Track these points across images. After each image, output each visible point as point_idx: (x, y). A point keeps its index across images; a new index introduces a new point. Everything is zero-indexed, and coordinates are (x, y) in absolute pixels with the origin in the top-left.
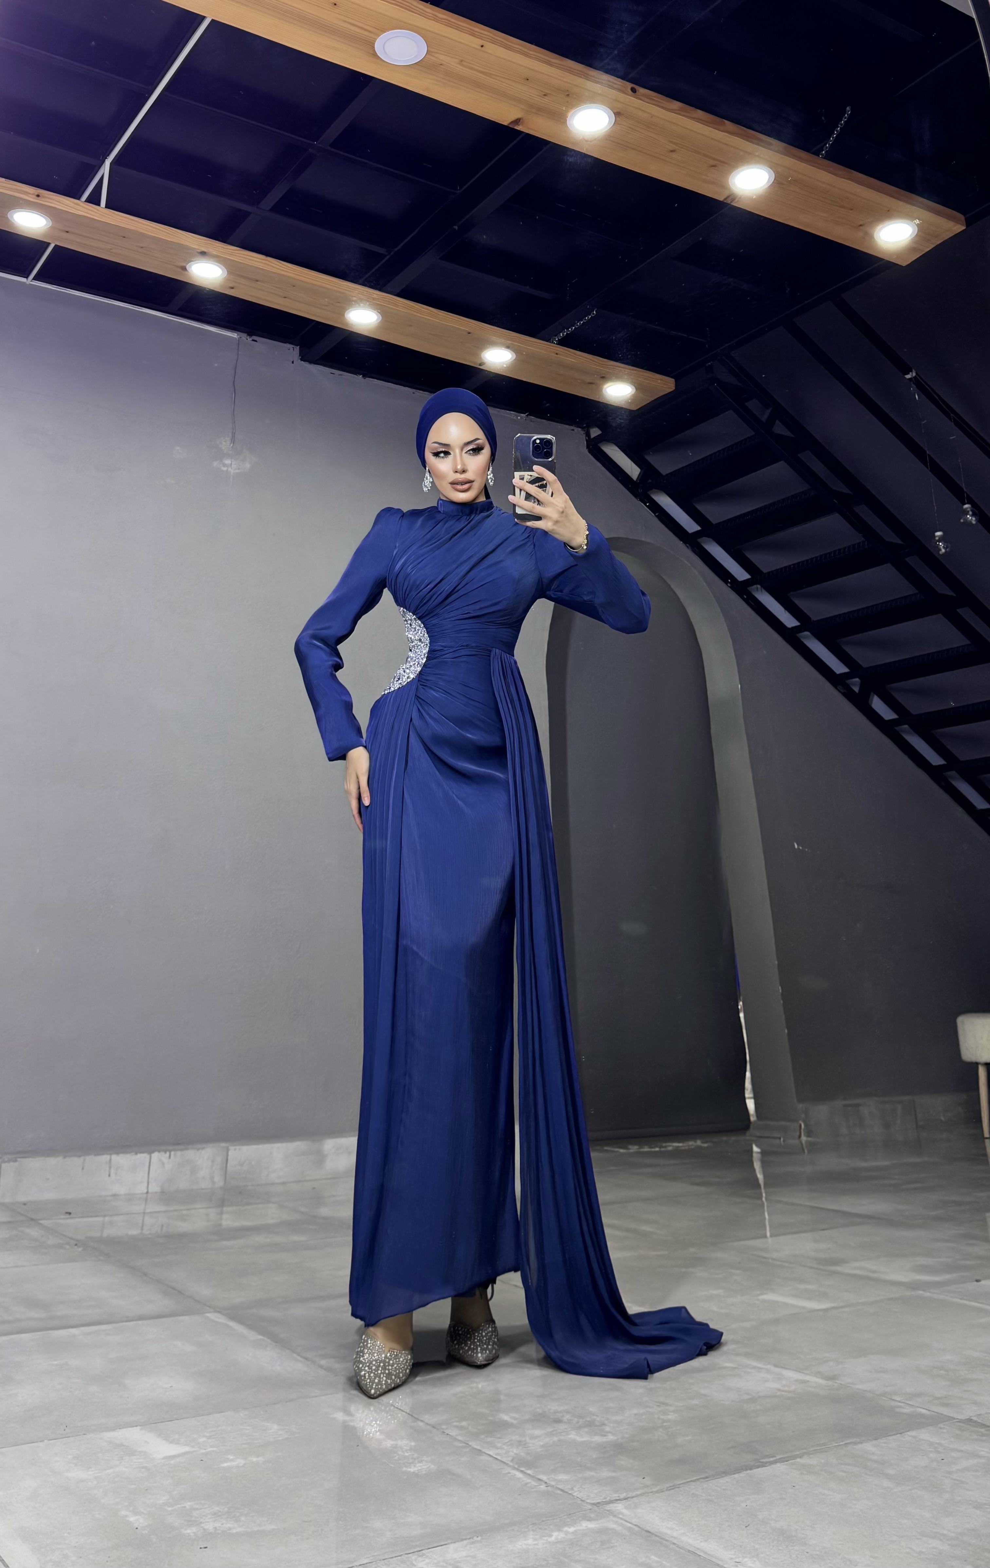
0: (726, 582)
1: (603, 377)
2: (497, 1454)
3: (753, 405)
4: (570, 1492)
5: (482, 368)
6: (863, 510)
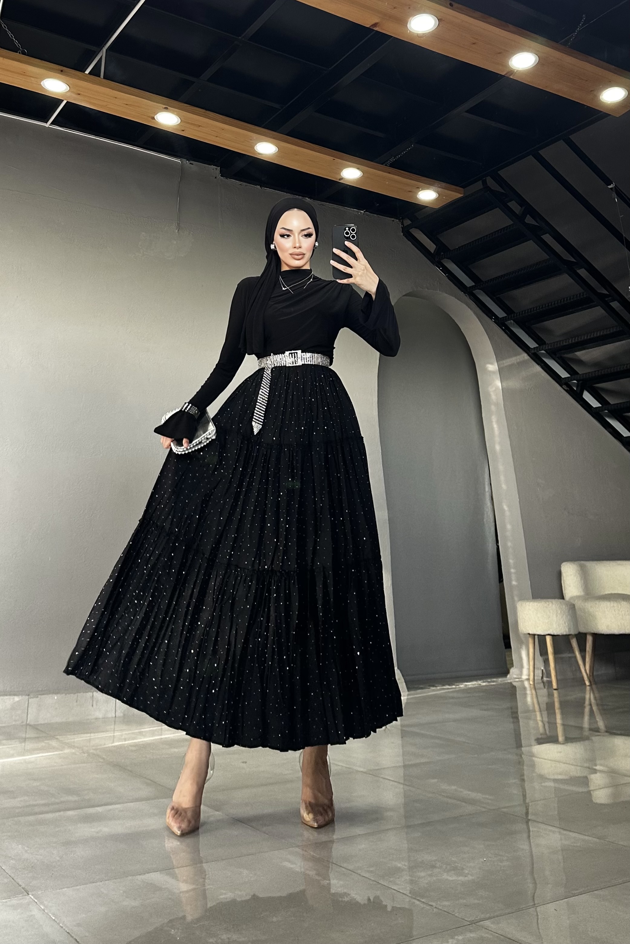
0: (491, 319)
1: (418, 188)
2: (399, 889)
3: (513, 205)
4: (453, 913)
5: (339, 181)
6: (583, 272)
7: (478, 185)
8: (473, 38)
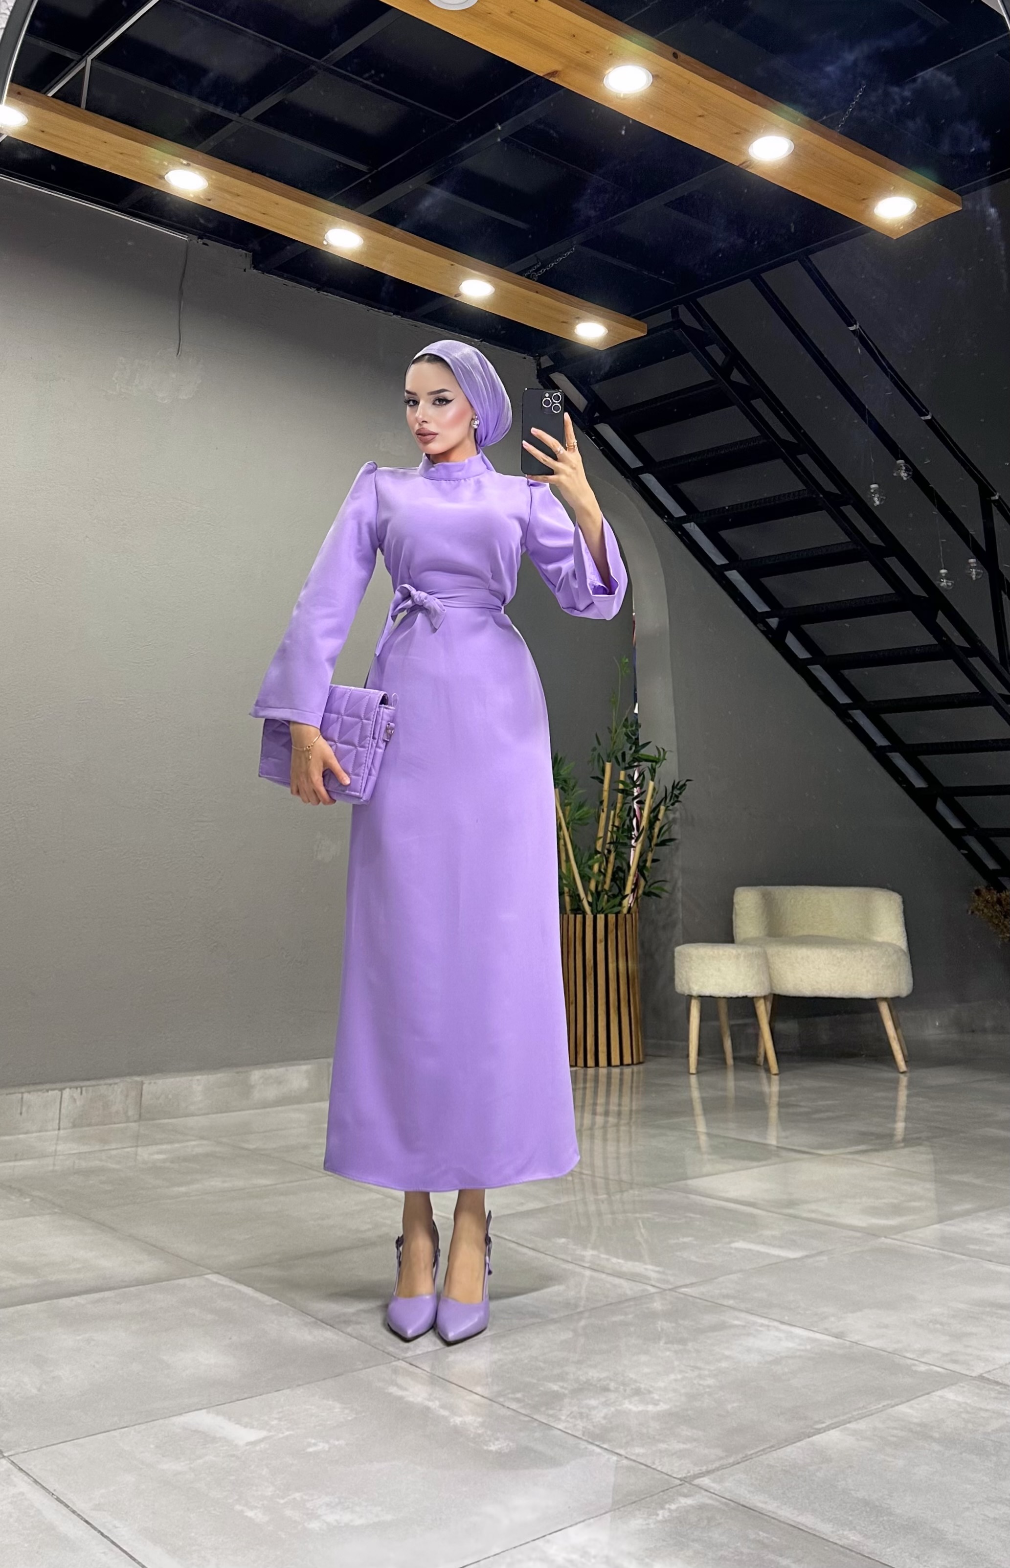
0: (663, 518)
1: (577, 318)
2: (566, 1428)
4: (654, 1467)
5: (456, 299)
6: (805, 459)
7: (666, 317)
8: (701, 107)
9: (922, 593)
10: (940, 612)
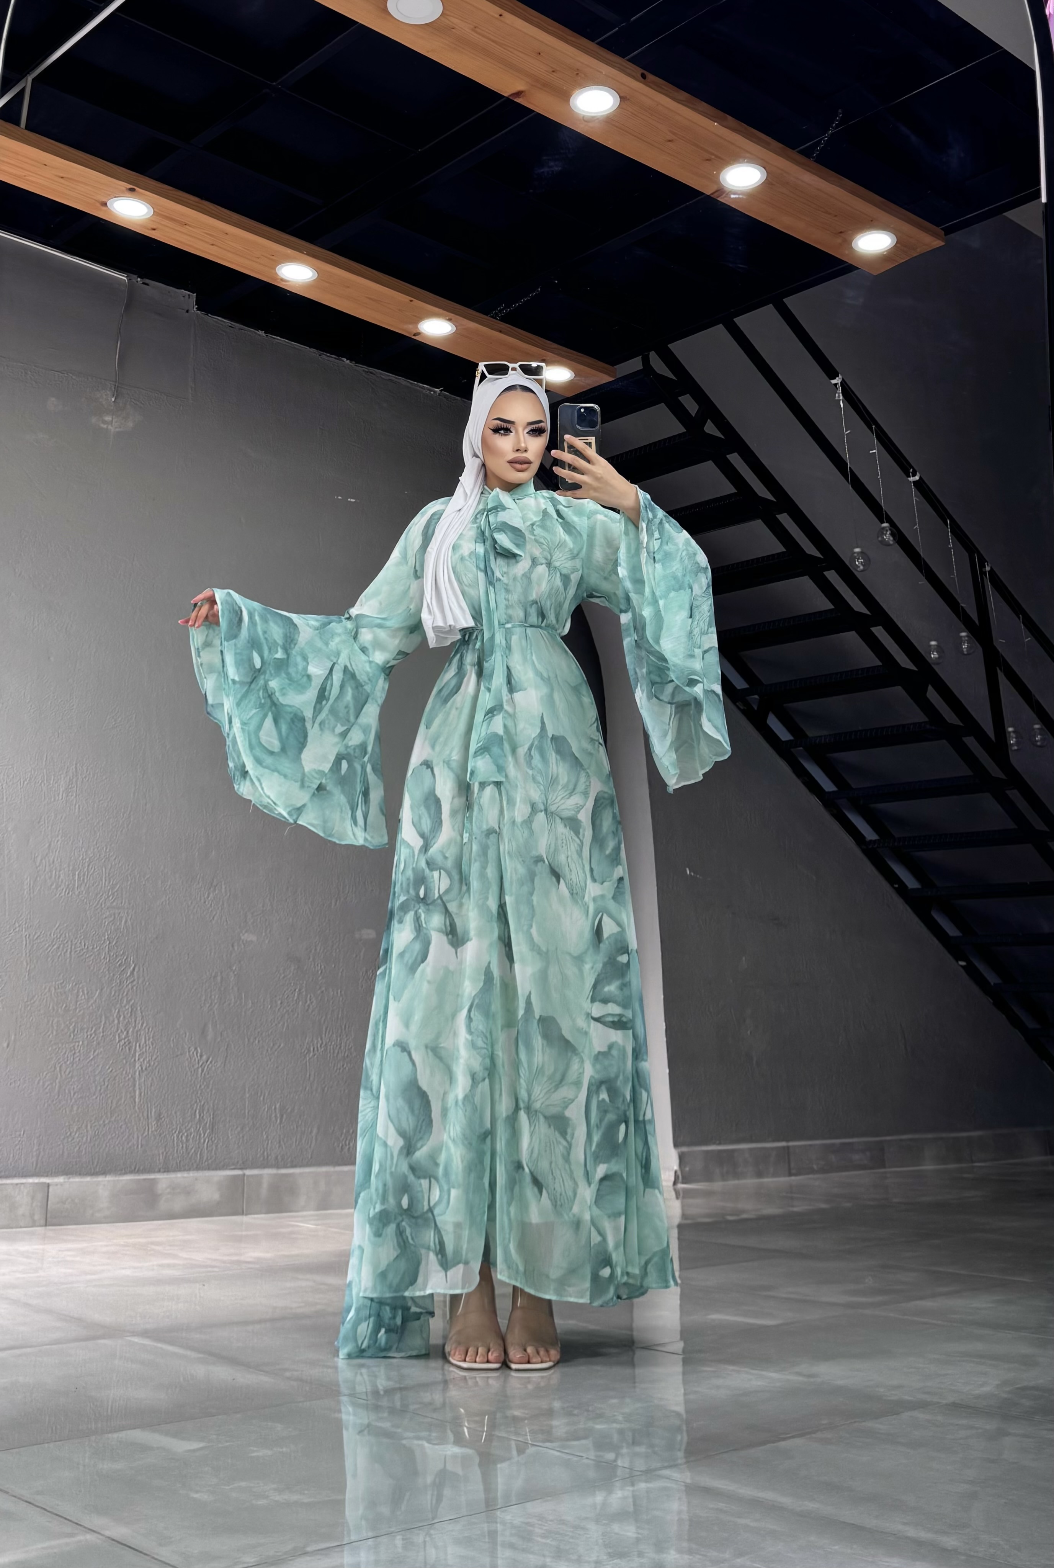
5: (414, 337)
6: (784, 519)
7: (635, 365)
8: (671, 132)
9: (914, 668)
10: (930, 688)
